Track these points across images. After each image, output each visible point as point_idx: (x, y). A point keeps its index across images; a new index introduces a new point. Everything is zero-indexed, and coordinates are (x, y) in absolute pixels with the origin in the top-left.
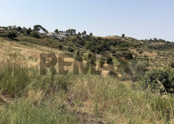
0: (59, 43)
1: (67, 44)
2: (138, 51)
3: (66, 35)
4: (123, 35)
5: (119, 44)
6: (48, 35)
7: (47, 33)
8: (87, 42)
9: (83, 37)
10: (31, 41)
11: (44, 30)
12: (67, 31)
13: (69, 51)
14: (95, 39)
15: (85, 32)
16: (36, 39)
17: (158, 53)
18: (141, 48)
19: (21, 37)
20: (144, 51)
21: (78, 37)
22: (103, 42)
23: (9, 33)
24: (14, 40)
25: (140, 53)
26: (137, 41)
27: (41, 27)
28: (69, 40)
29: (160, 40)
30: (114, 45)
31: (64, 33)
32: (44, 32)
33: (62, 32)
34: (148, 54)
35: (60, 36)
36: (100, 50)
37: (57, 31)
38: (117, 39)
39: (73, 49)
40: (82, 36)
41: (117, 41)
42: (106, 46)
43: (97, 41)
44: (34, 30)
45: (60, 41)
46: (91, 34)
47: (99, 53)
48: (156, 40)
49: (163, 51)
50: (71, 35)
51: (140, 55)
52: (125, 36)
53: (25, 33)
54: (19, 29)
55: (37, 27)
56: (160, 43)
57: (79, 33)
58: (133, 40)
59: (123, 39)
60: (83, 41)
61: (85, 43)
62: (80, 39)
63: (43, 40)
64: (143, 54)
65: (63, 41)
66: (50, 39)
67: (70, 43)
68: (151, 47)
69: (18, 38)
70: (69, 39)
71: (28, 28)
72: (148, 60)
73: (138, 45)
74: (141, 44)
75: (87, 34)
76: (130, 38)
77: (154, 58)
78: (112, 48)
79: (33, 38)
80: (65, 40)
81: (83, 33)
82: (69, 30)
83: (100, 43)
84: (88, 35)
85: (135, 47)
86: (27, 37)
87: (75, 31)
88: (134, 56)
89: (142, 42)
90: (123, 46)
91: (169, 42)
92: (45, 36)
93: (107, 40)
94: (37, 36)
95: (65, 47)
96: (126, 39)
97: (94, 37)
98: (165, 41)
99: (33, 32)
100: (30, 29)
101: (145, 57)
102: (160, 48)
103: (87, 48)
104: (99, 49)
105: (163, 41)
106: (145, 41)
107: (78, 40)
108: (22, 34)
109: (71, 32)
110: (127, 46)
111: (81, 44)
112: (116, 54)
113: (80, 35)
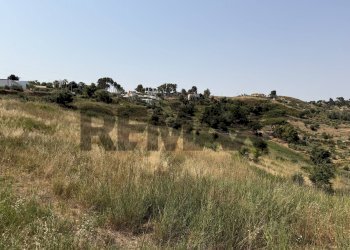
2: (309, 126)
3: (159, 95)
4: (274, 93)
5: (267, 110)
6: (127, 96)
8: (200, 108)
9: (192, 99)
11: (118, 87)
12: (160, 88)
14: (216, 102)
15: (195, 89)
18: (314, 119)
19: (80, 101)
20: (321, 126)
21: (182, 99)
23: (61, 94)
24: (70, 107)
25: (313, 129)
26: (302, 104)
27: (112, 82)
28: (164, 105)
30: (256, 113)
31: (154, 92)
33: (151, 90)
34: (330, 130)
35: (149, 98)
36: (228, 124)
37: (140, 88)
38: (261, 101)
40: (189, 96)
41: (263, 106)
42: (239, 116)
43: (219, 105)
44: (99, 88)
45: (149, 107)
46: (207, 92)
47: (225, 130)
48: (342, 102)
50: (169, 95)
51: (315, 133)
53: (85, 94)
54: (74, 85)
55: (104, 82)
57: (184, 91)
58: (294, 102)
59: (274, 101)
60: (193, 105)
61: (197, 111)
62: (186, 102)
64: (320, 131)
65: (154, 107)
67: (168, 110)
68: (335, 117)
69: (75, 104)
70: (164, 102)
72: (332, 144)
73: (307, 113)
74: (313, 111)
75: (199, 92)
77: (344, 139)
78: (252, 118)
80: (158, 104)
81: (190, 91)
82: (164, 87)
83: (226, 110)
84: (201, 95)
85: (301, 116)
86: (89, 102)
87: (174, 86)
88: (300, 136)
89: (313, 107)
90: (276, 115)
93: (239, 102)
94: (107, 98)
96: (281, 101)
97: (213, 98)
99: (100, 91)
101: (326, 137)
103: (201, 121)
104: (225, 122)
106: (319, 104)
107: (182, 105)
108: (78, 96)
109: (168, 88)
110: (283, 114)
111: (189, 112)
112: (262, 132)
113: (187, 94)
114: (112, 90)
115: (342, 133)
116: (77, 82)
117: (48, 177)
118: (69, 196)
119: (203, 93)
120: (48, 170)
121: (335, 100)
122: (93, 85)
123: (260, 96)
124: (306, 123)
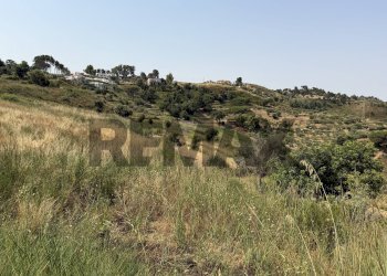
0: (96, 96)
1: (114, 98)
2: (271, 114)
3: (113, 78)
4: (239, 80)
5: (232, 98)
6: (70, 78)
7: (68, 73)
8: (161, 94)
9: (153, 84)
10: (27, 94)
11: (60, 67)
12: (114, 70)
13: (120, 114)
14: (179, 88)
15: (156, 73)
16: (40, 88)
17: (311, 118)
18: (277, 108)
20: (282, 114)
21: (140, 84)
22: (196, 94)
25: (275, 118)
26: (268, 92)
27: (52, 60)
28: (119, 91)
29: (315, 89)
30: (221, 101)
31: (107, 75)
32: (60, 72)
33: (104, 72)
35: (100, 82)
36: (191, 112)
37: (90, 70)
38: (227, 89)
39: (129, 109)
40: (149, 80)
41: (228, 93)
42: (203, 104)
43: (182, 92)
44: (34, 68)
45: (98, 92)
46: (170, 77)
47: (188, 119)
48: (306, 91)
49: (322, 113)
50: (125, 78)
51: (276, 121)
52: (243, 81)
53: (14, 75)
55: (43, 61)
56: (315, 97)
57: (143, 74)
58: (260, 89)
59: (239, 89)
60: (153, 92)
61: (157, 98)
62: (146, 87)
63: (57, 91)
64: (281, 119)
65: (105, 92)
66: (74, 89)
67: (123, 96)
68: (296, 105)
70: (120, 87)
71: (19, 62)
72: (292, 131)
73: (270, 101)
74: (276, 99)
75: (160, 77)
76: (252, 86)
77: (303, 127)
78: (217, 107)
79: (33, 86)
80: (111, 89)
81: (151, 75)
82: (119, 68)
83: (190, 97)
84: (162, 80)
85: (265, 104)
86: (18, 84)
87: (132, 69)
88: (261, 125)
89: (277, 95)
90: (241, 103)
91: (332, 95)
92: (62, 81)
93: (204, 90)
94: (43, 81)
95: (110, 105)
96: (245, 89)
97: (176, 84)
99: (34, 71)
100: (25, 64)
102: (314, 106)
103: (162, 109)
104: (188, 110)
105: (321, 92)
106: (284, 93)
107: (141, 90)
109: (124, 71)
110: (248, 103)
111: (149, 99)
112: (225, 121)
113: (146, 79)
114: (53, 70)
115: (302, 121)
119: (165, 78)
121: (299, 88)
123: (226, 83)
124: (269, 112)
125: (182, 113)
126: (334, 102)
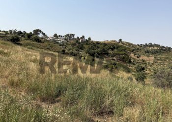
0: (60, 47)
1: (67, 48)
2: (136, 56)
3: (65, 39)
4: (121, 40)
5: (117, 48)
6: (48, 39)
7: (47, 37)
8: (86, 46)
9: (82, 42)
10: (33, 46)
11: (44, 34)
12: (66, 36)
14: (94, 43)
15: (83, 37)
16: (37, 43)
17: (155, 58)
18: (139, 52)
19: (23, 41)
20: (141, 56)
21: (77, 42)
22: (101, 46)
23: (13, 37)
24: (18, 44)
25: (138, 57)
26: (134, 45)
27: (41, 32)
28: (68, 44)
29: (155, 45)
30: (112, 49)
31: (63, 38)
33: (61, 36)
34: (145, 58)
35: (60, 41)
36: (99, 54)
37: (55, 35)
38: (115, 44)
41: (116, 46)
42: (104, 51)
43: (95, 45)
45: (60, 45)
46: (90, 39)
47: (98, 57)
48: (151, 45)
49: (160, 56)
50: (70, 39)
51: (138, 59)
52: (122, 41)
53: (26, 37)
54: (20, 33)
55: (37, 32)
56: (156, 48)
57: (78, 37)
58: (130, 44)
59: (120, 44)
60: (82, 45)
61: (84, 47)
62: (79, 43)
63: (44, 45)
64: (141, 58)
65: (63, 45)
66: (51, 44)
67: (70, 47)
68: (147, 52)
69: (21, 42)
72: (146, 64)
73: (135, 50)
74: (138, 49)
75: (85, 39)
76: (127, 43)
77: (151, 62)
78: (110, 52)
79: (35, 42)
80: (65, 44)
81: (81, 38)
82: (68, 35)
83: (98, 47)
85: (133, 51)
86: (28, 41)
87: (73, 35)
88: (132, 60)
89: (138, 47)
90: (121, 51)
91: (164, 47)
93: (105, 44)
94: (38, 40)
96: (124, 44)
97: (92, 42)
98: (159, 46)
99: (34, 36)
101: (143, 61)
102: (155, 52)
103: (86, 53)
105: (158, 46)
106: (141, 46)
107: (77, 45)
108: (23, 38)
109: (70, 36)
110: (125, 50)
111: (81, 48)
112: (115, 58)
113: (79, 39)
114: (41, 36)
115: (151, 59)
116: (22, 31)
117: (6, 77)
118: (17, 86)
119: (87, 39)
120: (6, 73)
121: (148, 44)
122: (31, 33)
123: (114, 41)
124: (135, 54)
125: (96, 54)
126: (165, 50)
